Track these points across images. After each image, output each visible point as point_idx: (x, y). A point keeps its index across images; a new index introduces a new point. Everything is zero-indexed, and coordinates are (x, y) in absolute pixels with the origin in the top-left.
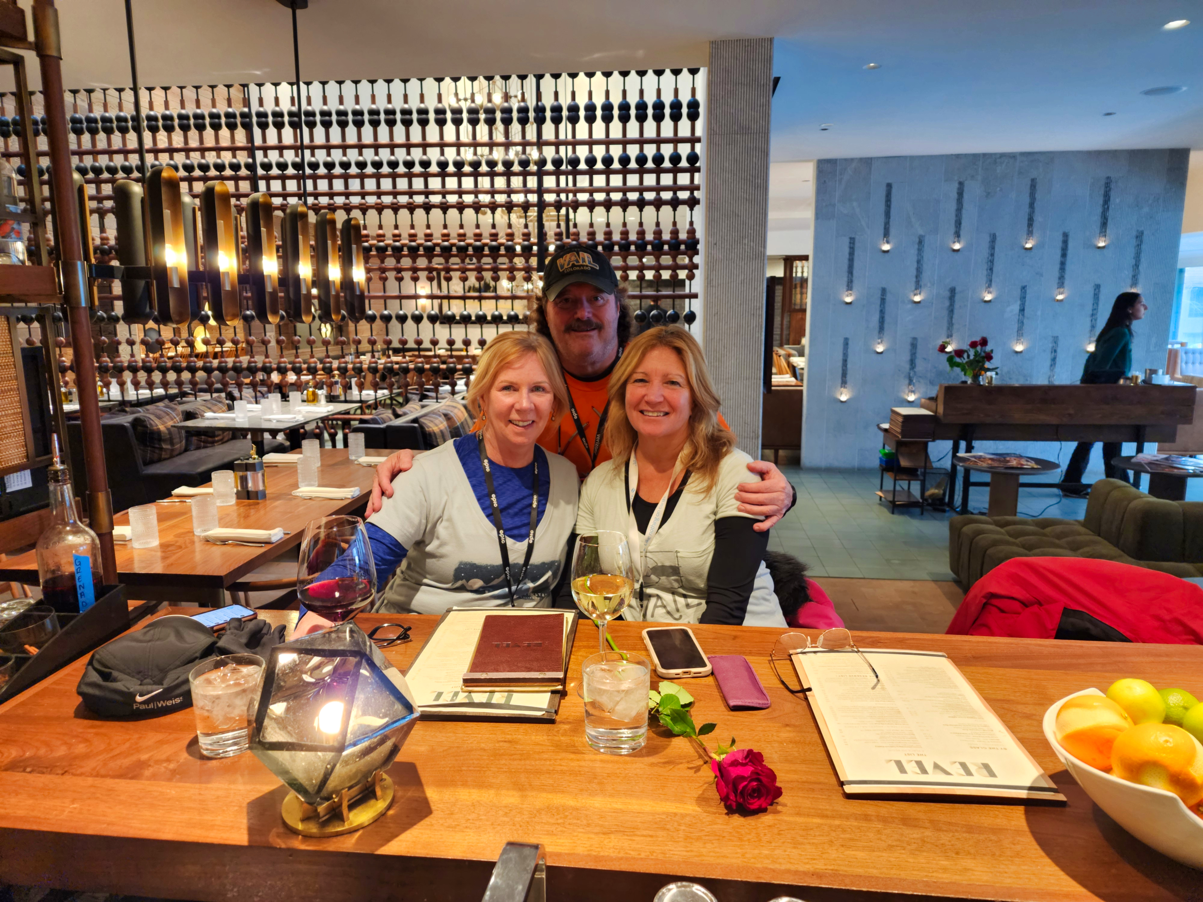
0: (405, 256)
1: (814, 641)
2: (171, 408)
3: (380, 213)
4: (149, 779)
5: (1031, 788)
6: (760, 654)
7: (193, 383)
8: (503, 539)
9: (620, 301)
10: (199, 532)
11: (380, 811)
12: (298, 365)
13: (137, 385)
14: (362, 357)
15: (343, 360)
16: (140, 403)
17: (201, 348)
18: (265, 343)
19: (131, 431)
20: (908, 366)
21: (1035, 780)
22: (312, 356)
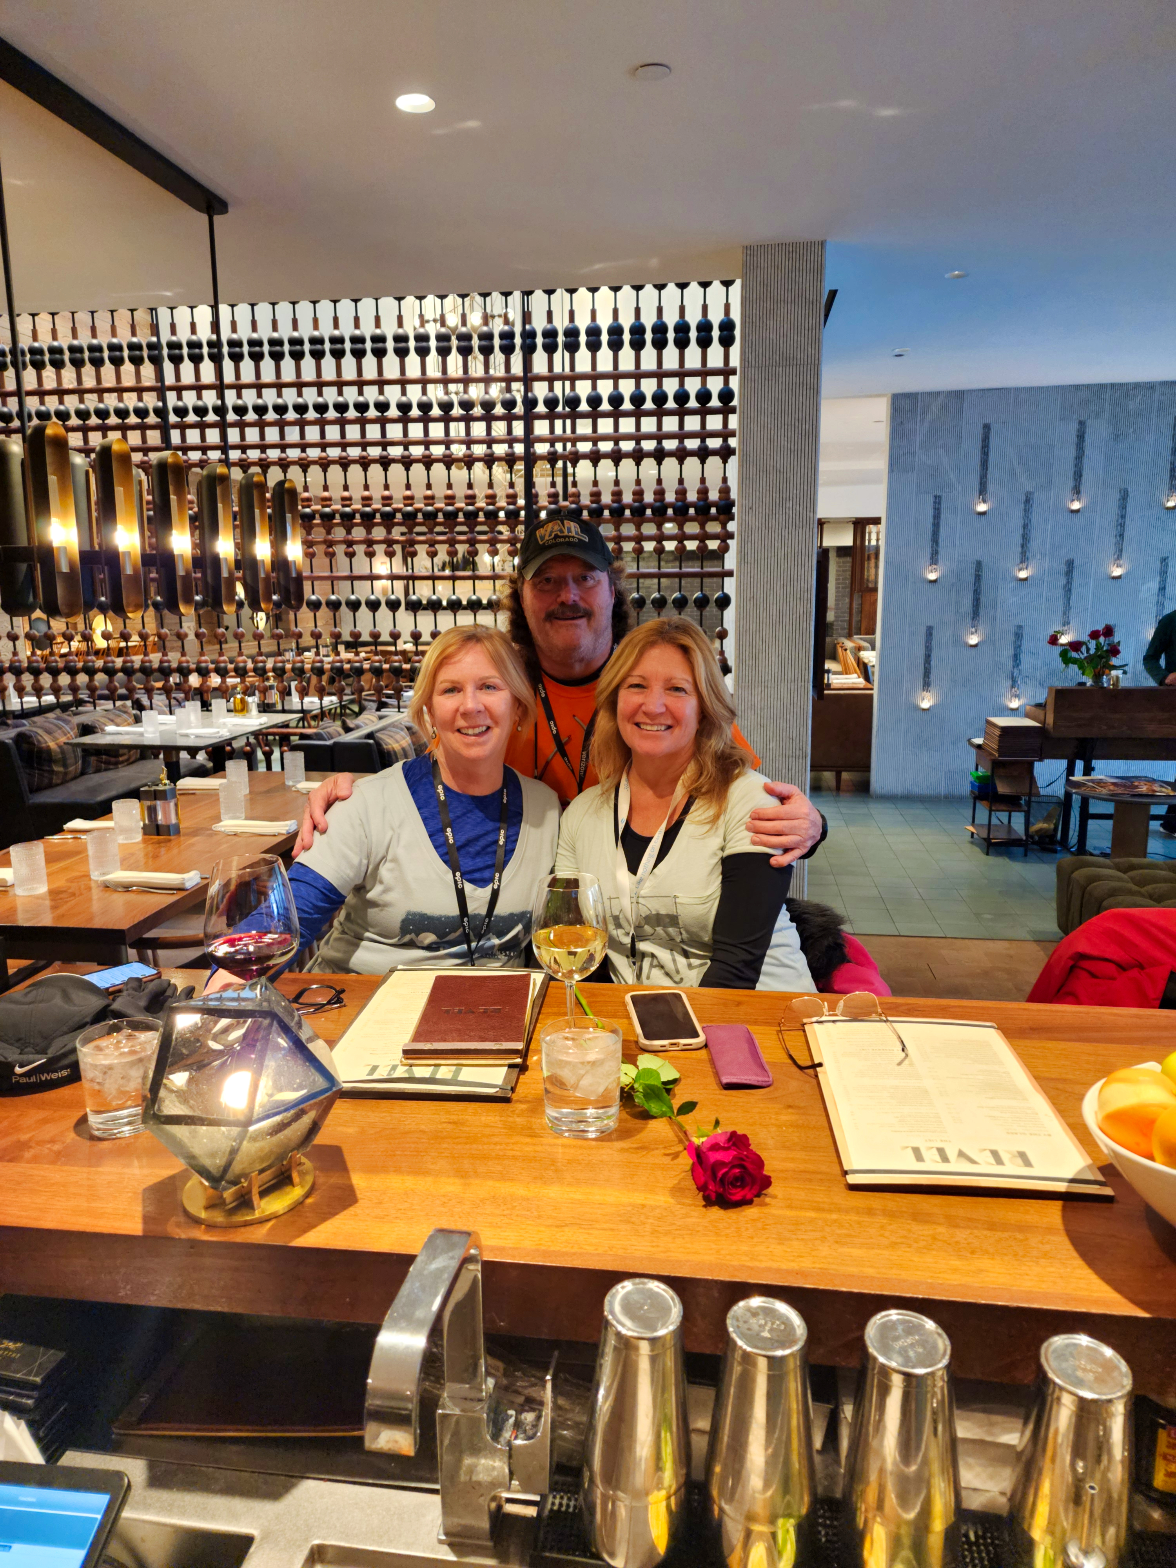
0: (357, 525)
1: (832, 1008)
2: (64, 721)
3: (325, 471)
4: (29, 1162)
5: (1072, 1181)
6: (768, 1024)
7: (92, 689)
8: (459, 883)
9: (615, 584)
10: (96, 876)
11: (296, 1198)
12: (222, 665)
13: (21, 691)
14: (306, 654)
15: (280, 658)
16: (25, 714)
17: (101, 643)
18: (181, 637)
19: (14, 748)
20: (1010, 663)
21: (1081, 1171)
22: (240, 654)
